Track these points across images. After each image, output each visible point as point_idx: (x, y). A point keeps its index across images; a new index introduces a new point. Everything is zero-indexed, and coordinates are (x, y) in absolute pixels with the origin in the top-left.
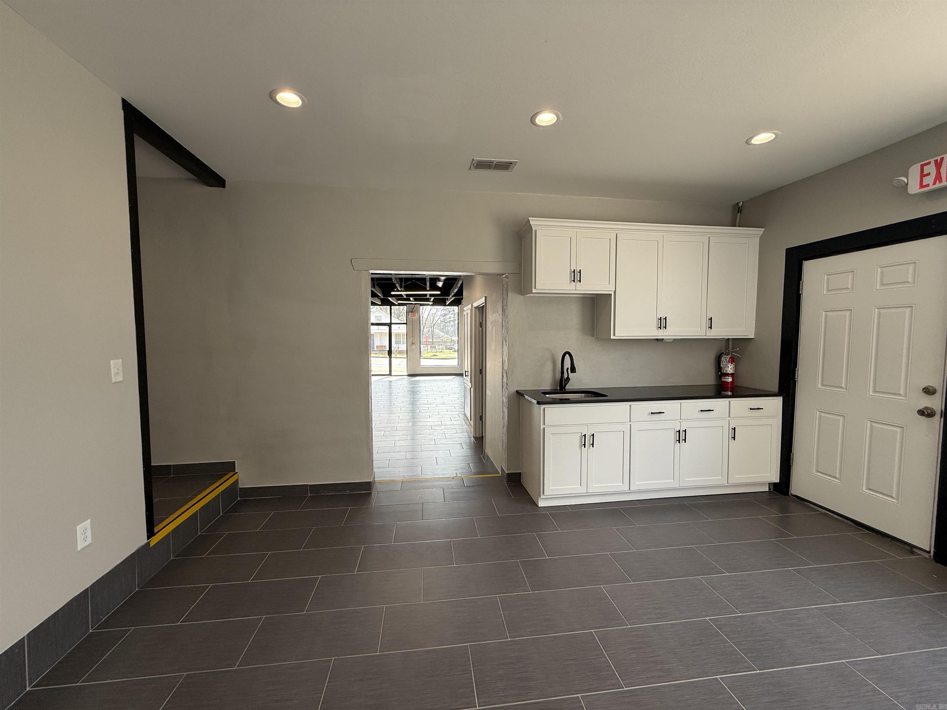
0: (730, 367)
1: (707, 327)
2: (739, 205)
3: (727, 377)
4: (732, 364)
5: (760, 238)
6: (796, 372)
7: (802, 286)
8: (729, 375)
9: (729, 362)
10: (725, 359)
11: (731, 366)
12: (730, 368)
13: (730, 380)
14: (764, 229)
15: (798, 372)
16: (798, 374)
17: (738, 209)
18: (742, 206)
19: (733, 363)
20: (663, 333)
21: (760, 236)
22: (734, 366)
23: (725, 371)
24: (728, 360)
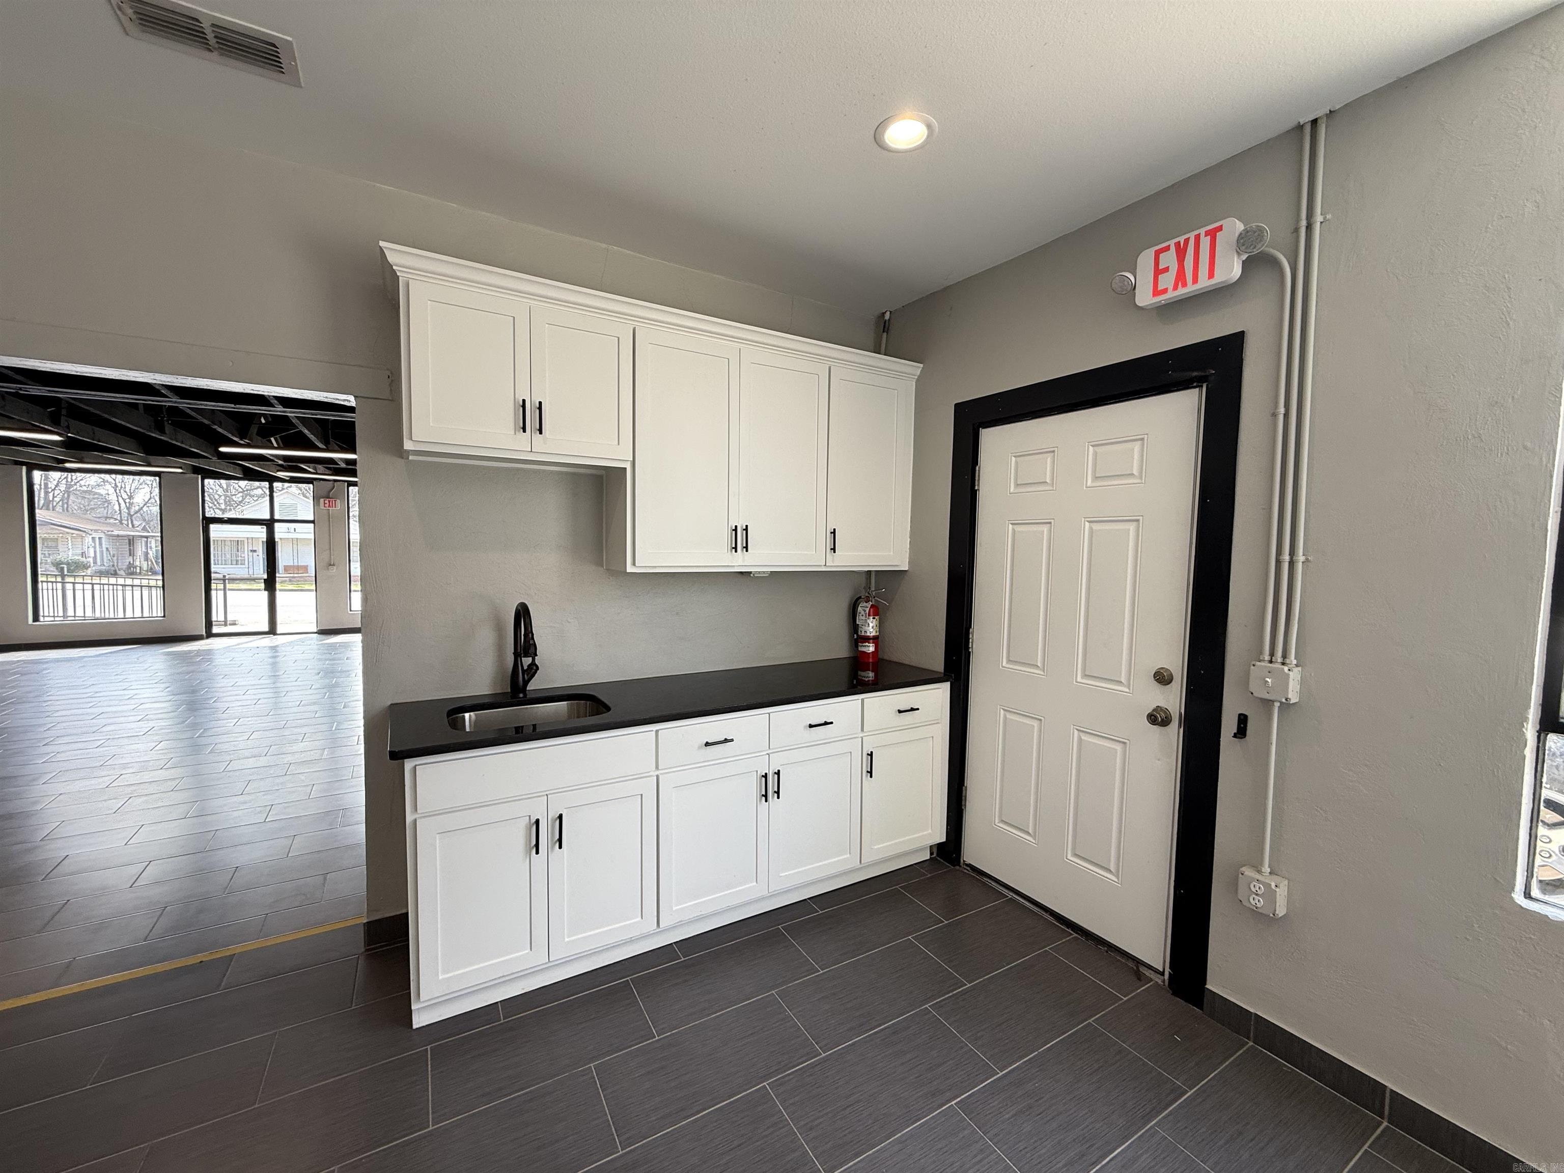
0: (871, 625)
1: (828, 550)
2: (884, 316)
3: (867, 644)
4: (874, 618)
5: (918, 381)
6: (971, 636)
7: (979, 476)
8: (870, 639)
9: (869, 615)
10: (863, 608)
11: (872, 622)
12: (871, 628)
13: (871, 648)
14: (922, 365)
15: (973, 636)
16: (973, 640)
17: (884, 326)
18: (889, 320)
19: (876, 617)
20: (744, 560)
21: (916, 377)
22: (877, 623)
23: (863, 632)
24: (867, 612)
